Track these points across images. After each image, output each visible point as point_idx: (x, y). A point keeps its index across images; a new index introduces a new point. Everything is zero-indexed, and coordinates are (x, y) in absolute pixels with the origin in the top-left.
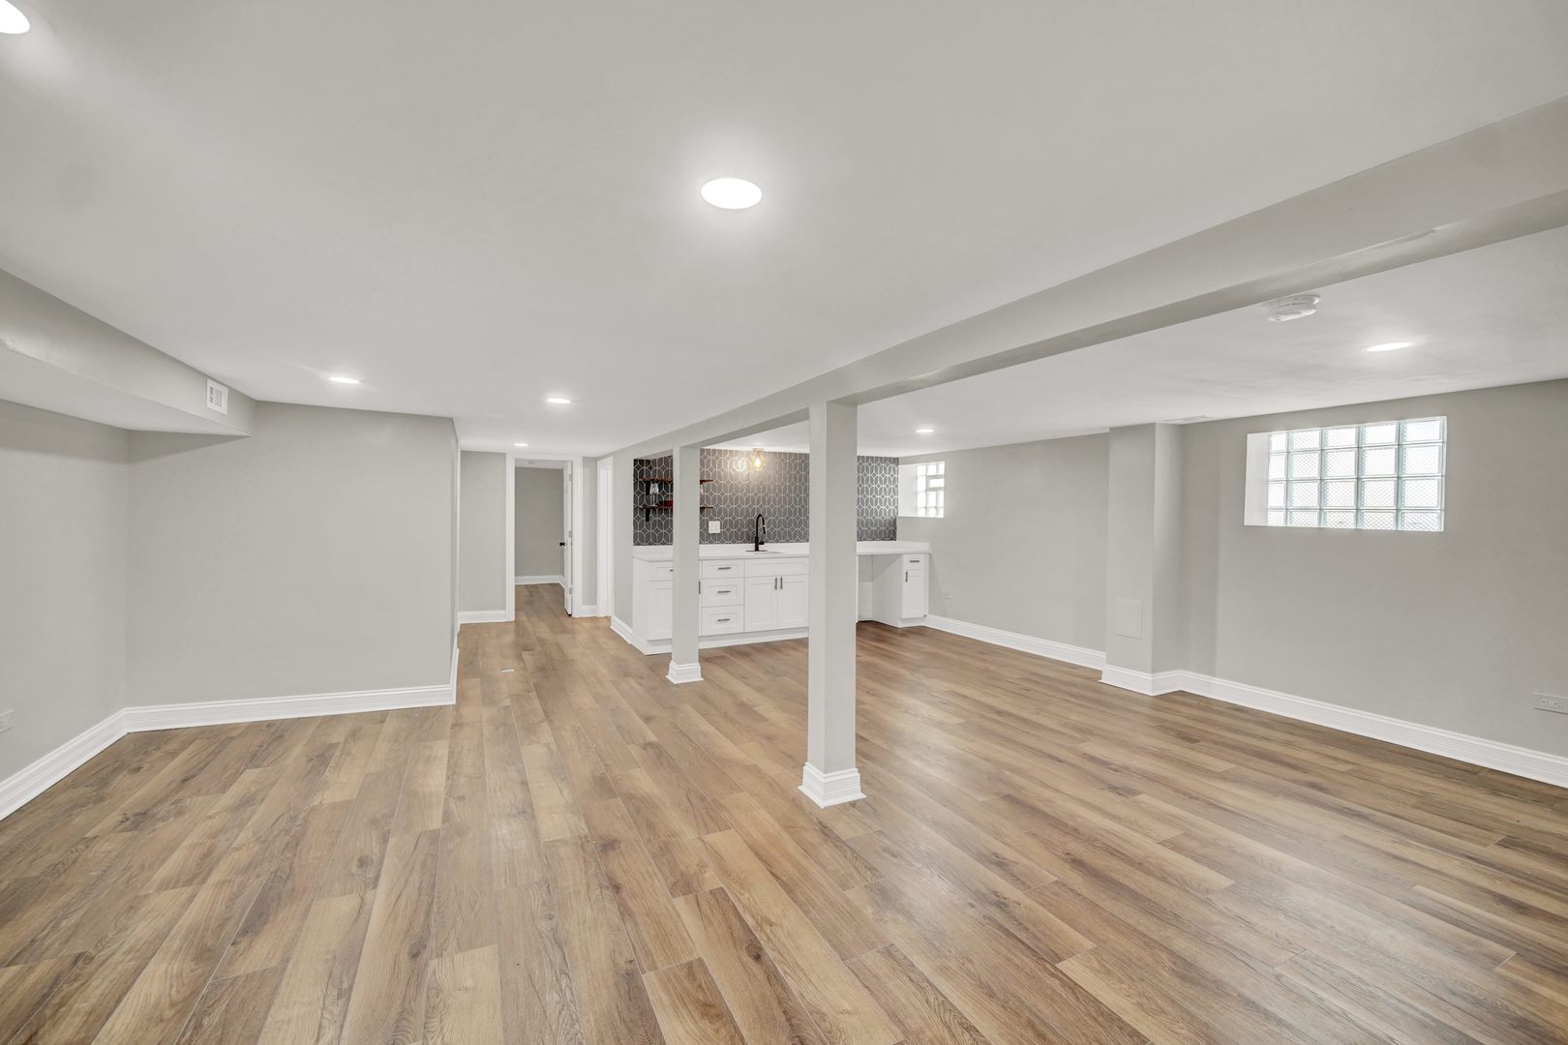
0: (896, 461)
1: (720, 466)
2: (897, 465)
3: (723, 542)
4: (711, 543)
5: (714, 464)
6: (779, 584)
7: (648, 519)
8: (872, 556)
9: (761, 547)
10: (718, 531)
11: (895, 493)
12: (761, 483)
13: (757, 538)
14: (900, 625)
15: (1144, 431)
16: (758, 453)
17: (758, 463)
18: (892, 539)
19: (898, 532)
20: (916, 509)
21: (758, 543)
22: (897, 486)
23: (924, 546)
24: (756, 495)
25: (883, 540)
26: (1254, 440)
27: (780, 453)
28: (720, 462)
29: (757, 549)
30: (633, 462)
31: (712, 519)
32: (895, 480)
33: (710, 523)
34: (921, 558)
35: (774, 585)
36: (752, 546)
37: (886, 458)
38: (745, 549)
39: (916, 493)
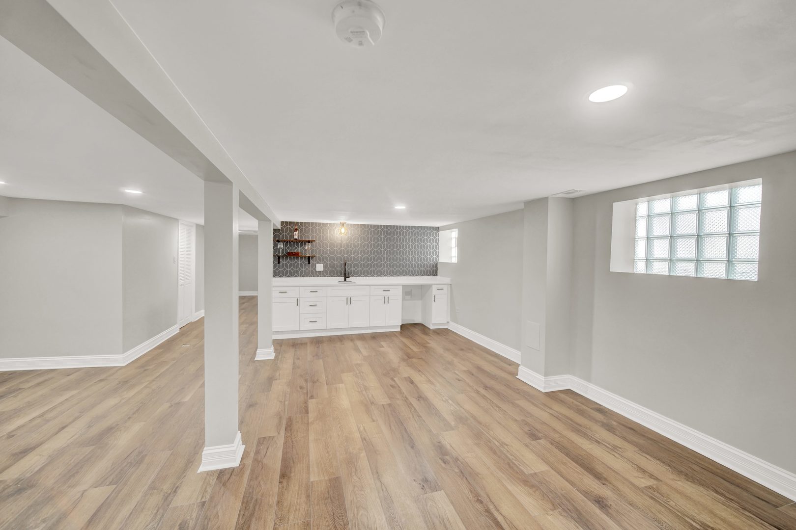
0: (438, 229)
1: (323, 233)
2: (438, 231)
3: (325, 276)
4: (318, 276)
5: (312, 231)
6: (349, 301)
7: (279, 263)
8: (422, 285)
9: (347, 279)
10: (322, 270)
11: (437, 247)
12: (349, 242)
13: (345, 274)
14: (432, 327)
15: (538, 205)
16: (343, 225)
17: (343, 230)
18: (434, 275)
19: (438, 271)
20: (451, 257)
21: (346, 276)
22: (438, 244)
23: (447, 280)
24: (346, 249)
25: (429, 275)
26: (619, 208)
27: (361, 225)
28: (323, 230)
29: (345, 280)
30: (272, 231)
31: (318, 263)
32: (437, 240)
33: (317, 265)
34: (445, 287)
35: (346, 302)
36: (343, 278)
37: (431, 227)
38: (337, 280)
39: (451, 248)
